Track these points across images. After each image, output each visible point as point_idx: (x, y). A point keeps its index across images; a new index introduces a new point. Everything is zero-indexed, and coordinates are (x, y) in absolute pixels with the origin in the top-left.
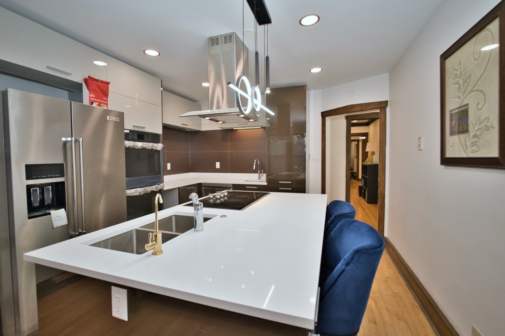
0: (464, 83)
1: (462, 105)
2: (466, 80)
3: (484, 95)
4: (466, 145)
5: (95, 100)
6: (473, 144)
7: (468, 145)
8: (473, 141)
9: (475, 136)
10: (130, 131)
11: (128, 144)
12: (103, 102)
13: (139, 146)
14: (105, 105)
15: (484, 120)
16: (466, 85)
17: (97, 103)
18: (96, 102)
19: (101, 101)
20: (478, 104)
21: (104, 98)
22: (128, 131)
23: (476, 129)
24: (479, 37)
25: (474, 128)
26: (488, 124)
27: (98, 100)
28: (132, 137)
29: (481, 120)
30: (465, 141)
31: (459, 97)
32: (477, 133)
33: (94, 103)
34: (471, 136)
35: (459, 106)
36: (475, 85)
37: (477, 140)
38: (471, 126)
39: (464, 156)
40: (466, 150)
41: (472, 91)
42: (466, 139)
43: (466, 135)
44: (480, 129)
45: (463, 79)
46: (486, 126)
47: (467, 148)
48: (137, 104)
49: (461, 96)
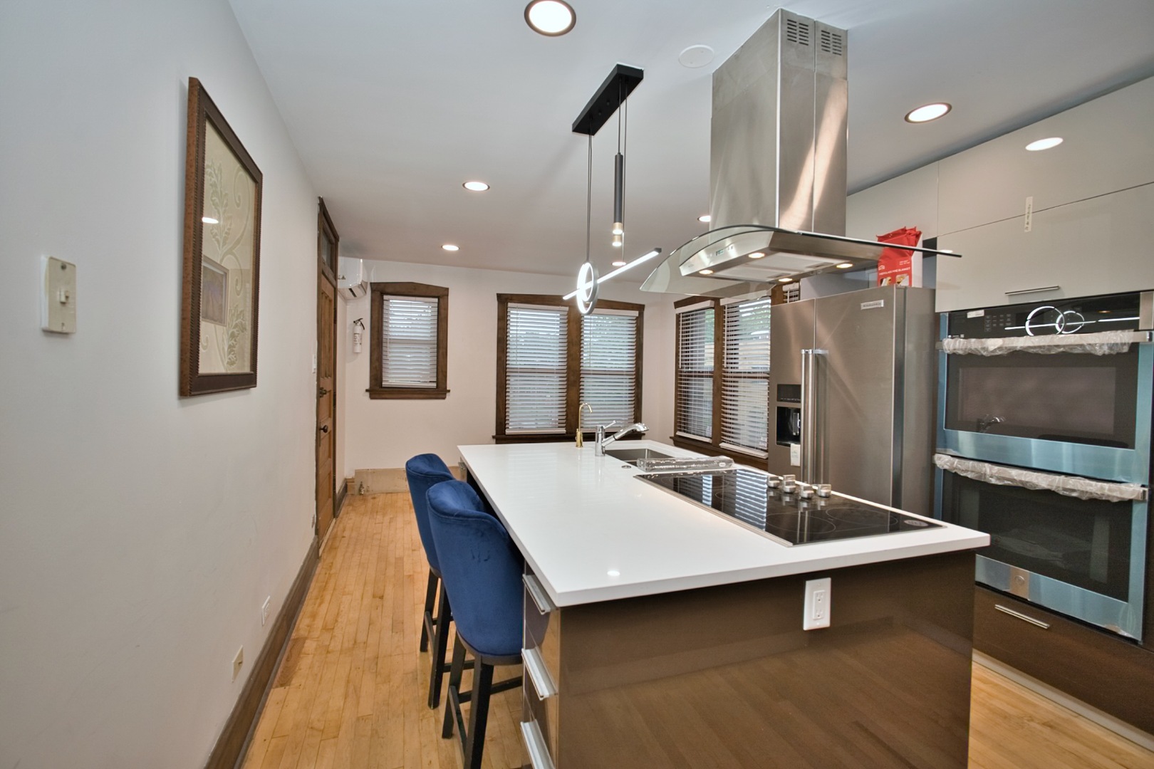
5: (886, 273)
9: (232, 335)
10: (985, 312)
11: (952, 344)
12: (900, 270)
13: (992, 348)
14: (905, 275)
17: (889, 278)
18: (886, 276)
19: (896, 271)
21: (901, 263)
22: (981, 313)
27: (890, 272)
28: (995, 325)
30: (223, 339)
33: (884, 280)
34: (229, 334)
42: (224, 337)
48: (1030, 226)
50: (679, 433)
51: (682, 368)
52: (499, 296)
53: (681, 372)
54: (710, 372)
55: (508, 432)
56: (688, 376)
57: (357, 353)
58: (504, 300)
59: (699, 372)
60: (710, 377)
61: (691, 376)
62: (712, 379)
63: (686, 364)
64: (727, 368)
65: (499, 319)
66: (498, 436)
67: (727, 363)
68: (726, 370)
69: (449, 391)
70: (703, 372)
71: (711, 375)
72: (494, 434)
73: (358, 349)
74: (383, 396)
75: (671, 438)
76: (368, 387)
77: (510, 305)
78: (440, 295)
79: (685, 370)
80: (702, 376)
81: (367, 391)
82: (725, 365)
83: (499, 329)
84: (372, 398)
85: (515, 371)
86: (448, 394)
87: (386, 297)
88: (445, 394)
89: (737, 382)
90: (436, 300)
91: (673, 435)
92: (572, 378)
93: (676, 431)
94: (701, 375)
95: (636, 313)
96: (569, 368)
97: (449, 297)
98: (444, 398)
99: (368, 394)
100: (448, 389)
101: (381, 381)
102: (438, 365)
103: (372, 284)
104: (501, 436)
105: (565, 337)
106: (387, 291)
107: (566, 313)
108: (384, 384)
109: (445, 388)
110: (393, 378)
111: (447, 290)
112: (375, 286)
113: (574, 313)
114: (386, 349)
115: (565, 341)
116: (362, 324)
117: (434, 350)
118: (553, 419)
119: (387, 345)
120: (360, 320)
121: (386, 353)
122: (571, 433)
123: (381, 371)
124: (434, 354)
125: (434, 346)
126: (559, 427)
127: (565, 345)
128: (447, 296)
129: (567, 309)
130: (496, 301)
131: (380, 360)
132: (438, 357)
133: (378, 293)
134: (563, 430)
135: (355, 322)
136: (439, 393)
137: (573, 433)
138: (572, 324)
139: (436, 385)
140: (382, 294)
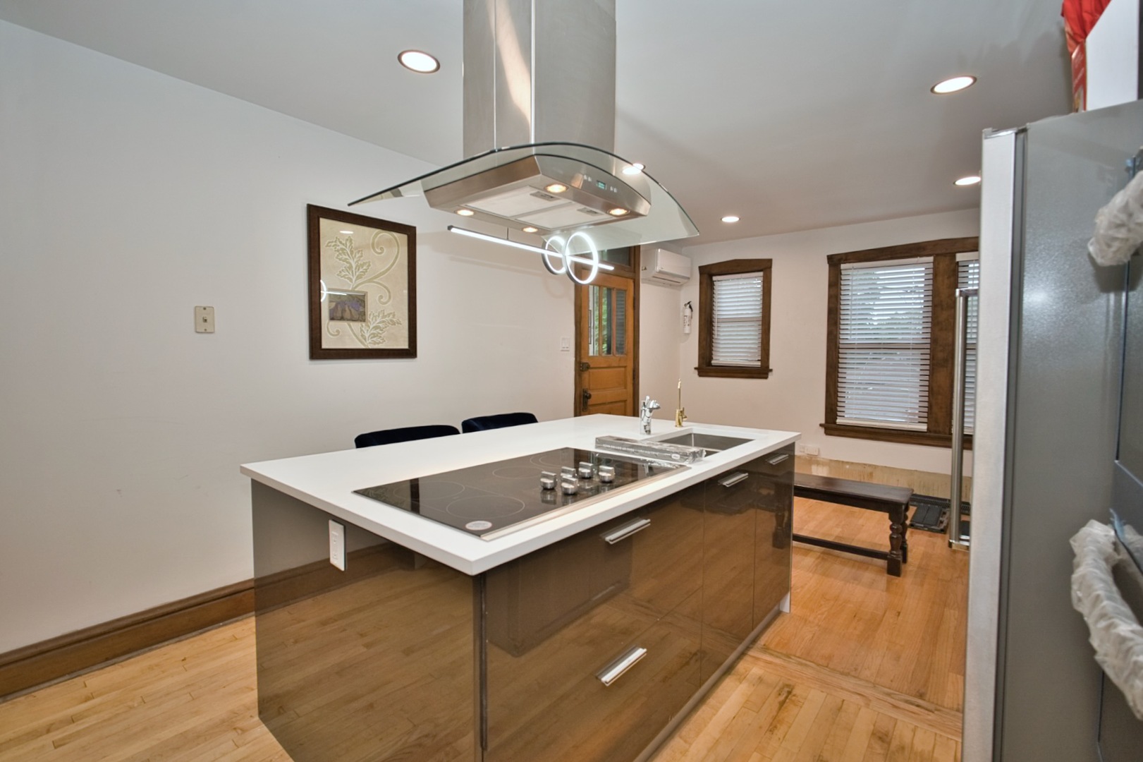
0: (358, 267)
1: (356, 290)
2: (362, 265)
3: (389, 292)
4: (362, 336)
6: (374, 335)
7: (367, 335)
8: (375, 332)
9: (376, 328)
15: (389, 315)
16: (361, 270)
20: (381, 297)
23: (378, 321)
24: (381, 234)
25: (376, 320)
26: (394, 320)
29: (385, 314)
30: (362, 330)
31: (351, 280)
32: (380, 325)
34: (371, 327)
35: (350, 289)
36: (376, 277)
37: (380, 332)
38: (371, 317)
39: (362, 347)
40: (363, 341)
41: (370, 281)
42: (364, 329)
43: (364, 324)
44: (383, 322)
45: (357, 262)
46: (391, 320)
47: (365, 339)
49: (354, 280)
52: (831, 259)
55: (839, 421)
57: (688, 334)
58: (835, 262)
65: (830, 286)
66: (827, 424)
69: (771, 370)
72: (823, 422)
73: (687, 330)
74: (710, 374)
76: (697, 366)
77: (843, 266)
78: (763, 267)
81: (695, 368)
83: (830, 298)
84: (700, 375)
85: (851, 347)
86: (770, 374)
87: (715, 278)
88: (767, 374)
90: (761, 274)
92: (940, 355)
96: (934, 341)
97: (773, 268)
98: (766, 378)
99: (696, 372)
100: (770, 368)
101: (711, 358)
102: (762, 343)
103: (700, 268)
104: (832, 426)
105: (930, 298)
106: (714, 271)
107: (931, 266)
108: (713, 362)
109: (768, 367)
110: (723, 356)
111: (770, 261)
112: (702, 269)
113: (944, 263)
114: (715, 329)
115: (930, 304)
116: (690, 307)
117: (760, 327)
118: (909, 411)
119: (715, 324)
120: (689, 303)
121: (715, 333)
122: (935, 432)
123: (711, 350)
124: (760, 332)
125: (760, 323)
126: (919, 422)
127: (930, 309)
128: (770, 267)
129: (931, 259)
130: (827, 266)
131: (709, 339)
132: (762, 334)
133: (706, 276)
134: (924, 427)
135: (685, 305)
136: (761, 372)
137: (939, 432)
138: (940, 279)
139: (759, 363)
140: (711, 276)
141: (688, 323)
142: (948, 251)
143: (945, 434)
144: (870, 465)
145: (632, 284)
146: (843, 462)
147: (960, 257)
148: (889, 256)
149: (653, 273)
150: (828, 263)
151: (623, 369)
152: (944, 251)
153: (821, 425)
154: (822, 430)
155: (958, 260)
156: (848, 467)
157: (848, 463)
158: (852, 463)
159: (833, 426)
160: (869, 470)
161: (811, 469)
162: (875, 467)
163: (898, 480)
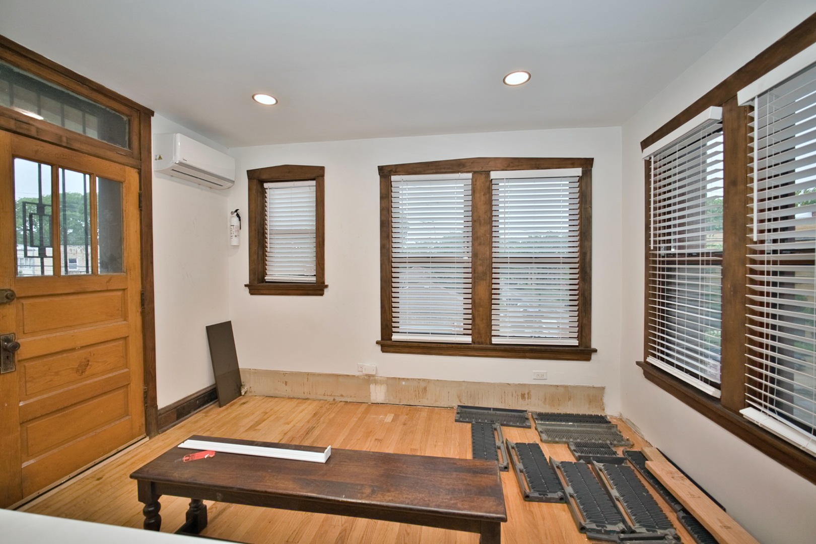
50: (651, 360)
51: (655, 248)
52: (381, 169)
53: (655, 255)
54: (715, 254)
55: (395, 337)
56: (669, 263)
57: (236, 246)
58: (386, 173)
59: (690, 255)
60: (715, 263)
61: (674, 263)
62: (719, 267)
63: (664, 242)
64: (762, 242)
65: (382, 198)
66: (383, 341)
67: (762, 231)
68: (759, 247)
69: (327, 286)
70: (698, 255)
71: (717, 259)
72: (379, 339)
73: (235, 241)
74: (262, 292)
75: (638, 363)
76: (247, 282)
77: (393, 178)
78: (315, 175)
79: (663, 252)
80: (697, 263)
81: (246, 286)
82: (755, 236)
83: (382, 210)
84: (252, 293)
85: (404, 261)
86: (326, 290)
87: (266, 185)
88: (323, 291)
89: (792, 274)
90: (314, 183)
91: (642, 360)
92: (480, 269)
93: (647, 354)
94: (693, 260)
95: (578, 171)
96: (476, 255)
97: (326, 178)
98: (322, 294)
99: (247, 289)
100: (326, 284)
101: (264, 274)
102: (317, 257)
103: (248, 172)
104: (388, 344)
105: (470, 214)
106: (264, 177)
107: (470, 182)
108: (267, 278)
109: (324, 283)
110: (276, 272)
111: (322, 168)
112: (251, 174)
113: (481, 179)
114: (268, 241)
115: (470, 219)
116: (238, 216)
117: (314, 240)
118: (455, 324)
119: (268, 236)
120: (236, 211)
121: (268, 245)
122: (479, 343)
123: (264, 264)
124: (315, 245)
125: (314, 235)
126: (464, 334)
127: (470, 224)
128: (323, 176)
129: (470, 175)
130: (379, 176)
131: (260, 253)
132: (317, 247)
133: (255, 182)
134: (468, 339)
135: (232, 213)
136: (317, 288)
137: (482, 343)
138: (477, 195)
139: (314, 279)
140: (262, 182)
141: (236, 234)
142: (483, 170)
143: (487, 344)
144: (424, 380)
145: (136, 176)
146: (399, 378)
147: (494, 175)
148: (435, 171)
149: (171, 165)
150: (379, 175)
151: (119, 293)
152: (480, 169)
153: (377, 343)
154: (379, 348)
155: (492, 177)
156: (404, 383)
157: (403, 379)
158: (408, 379)
159: (389, 342)
160: (423, 384)
161: (370, 388)
162: (428, 381)
163: (449, 392)
